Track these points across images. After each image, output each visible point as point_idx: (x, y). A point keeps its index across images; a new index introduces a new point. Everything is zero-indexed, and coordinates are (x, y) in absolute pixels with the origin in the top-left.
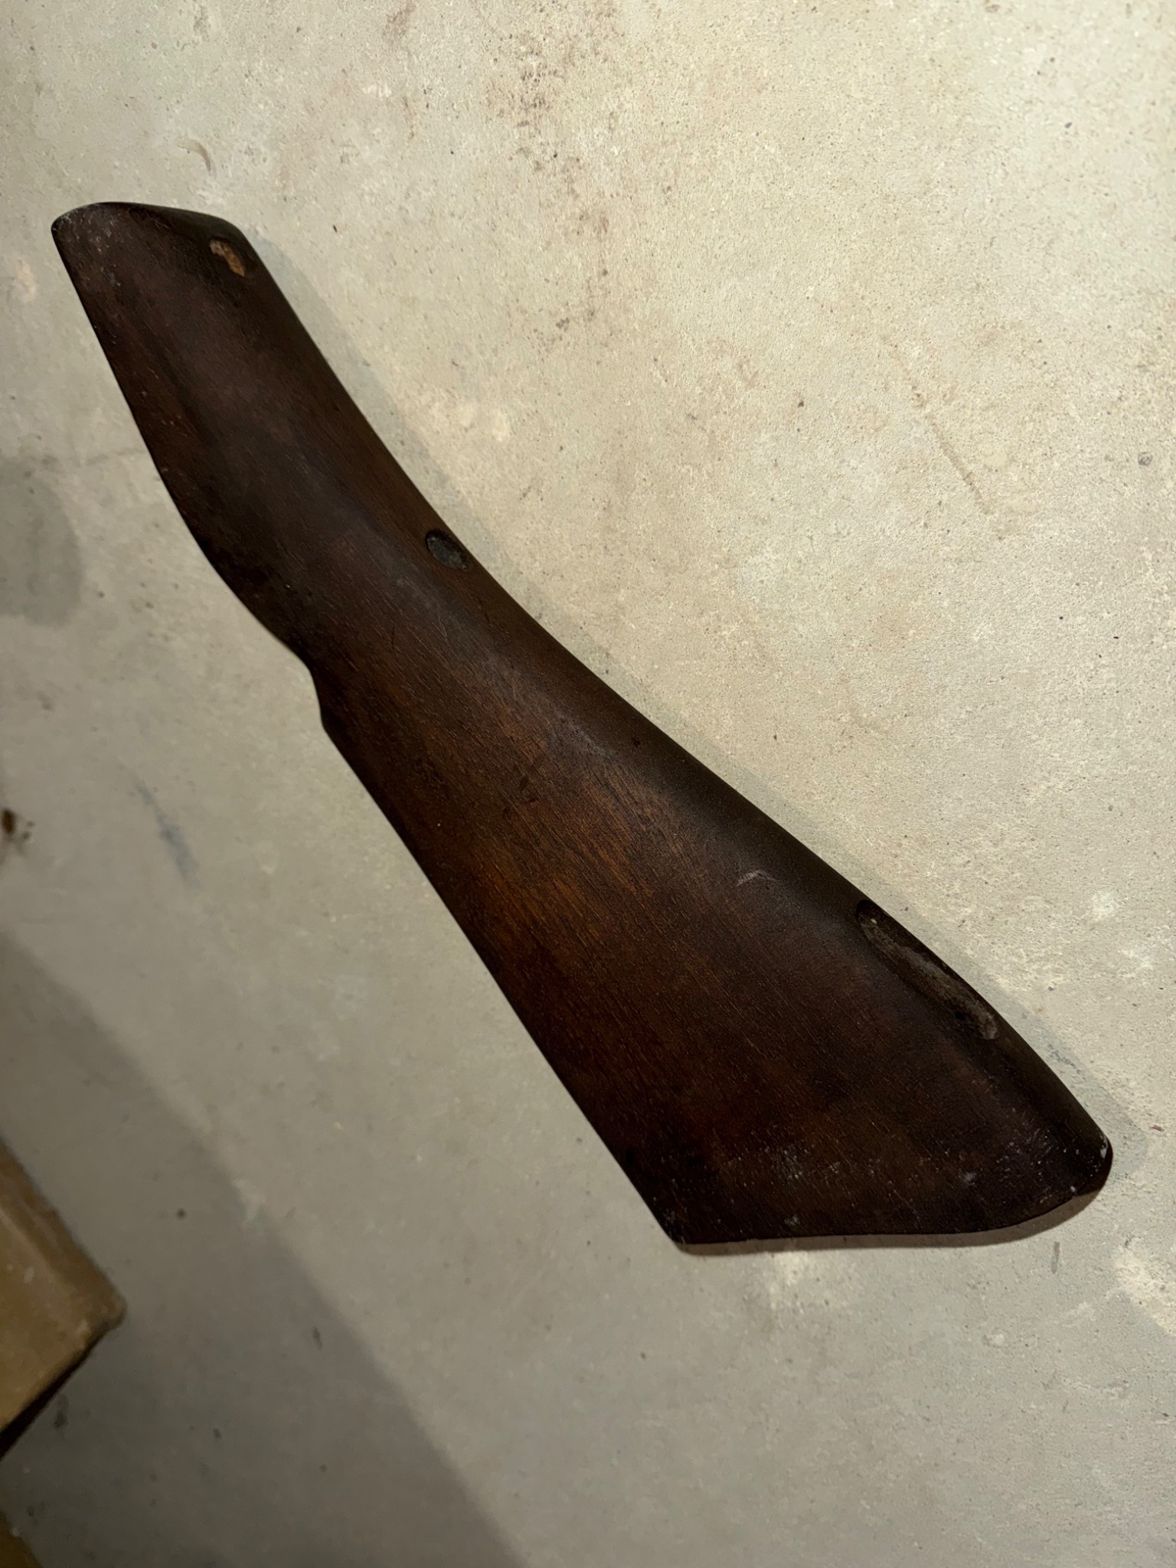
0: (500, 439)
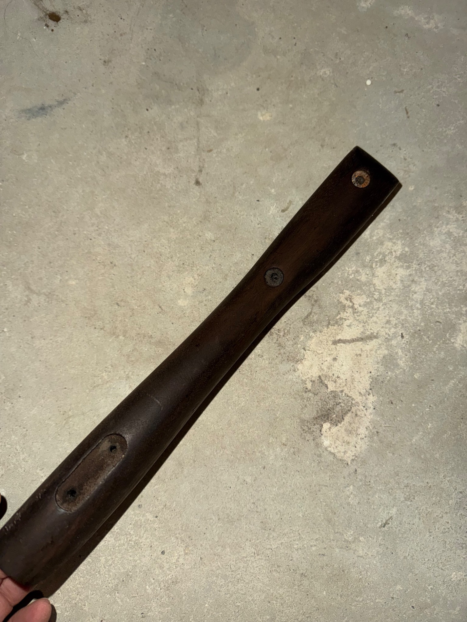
0: (179, 301)
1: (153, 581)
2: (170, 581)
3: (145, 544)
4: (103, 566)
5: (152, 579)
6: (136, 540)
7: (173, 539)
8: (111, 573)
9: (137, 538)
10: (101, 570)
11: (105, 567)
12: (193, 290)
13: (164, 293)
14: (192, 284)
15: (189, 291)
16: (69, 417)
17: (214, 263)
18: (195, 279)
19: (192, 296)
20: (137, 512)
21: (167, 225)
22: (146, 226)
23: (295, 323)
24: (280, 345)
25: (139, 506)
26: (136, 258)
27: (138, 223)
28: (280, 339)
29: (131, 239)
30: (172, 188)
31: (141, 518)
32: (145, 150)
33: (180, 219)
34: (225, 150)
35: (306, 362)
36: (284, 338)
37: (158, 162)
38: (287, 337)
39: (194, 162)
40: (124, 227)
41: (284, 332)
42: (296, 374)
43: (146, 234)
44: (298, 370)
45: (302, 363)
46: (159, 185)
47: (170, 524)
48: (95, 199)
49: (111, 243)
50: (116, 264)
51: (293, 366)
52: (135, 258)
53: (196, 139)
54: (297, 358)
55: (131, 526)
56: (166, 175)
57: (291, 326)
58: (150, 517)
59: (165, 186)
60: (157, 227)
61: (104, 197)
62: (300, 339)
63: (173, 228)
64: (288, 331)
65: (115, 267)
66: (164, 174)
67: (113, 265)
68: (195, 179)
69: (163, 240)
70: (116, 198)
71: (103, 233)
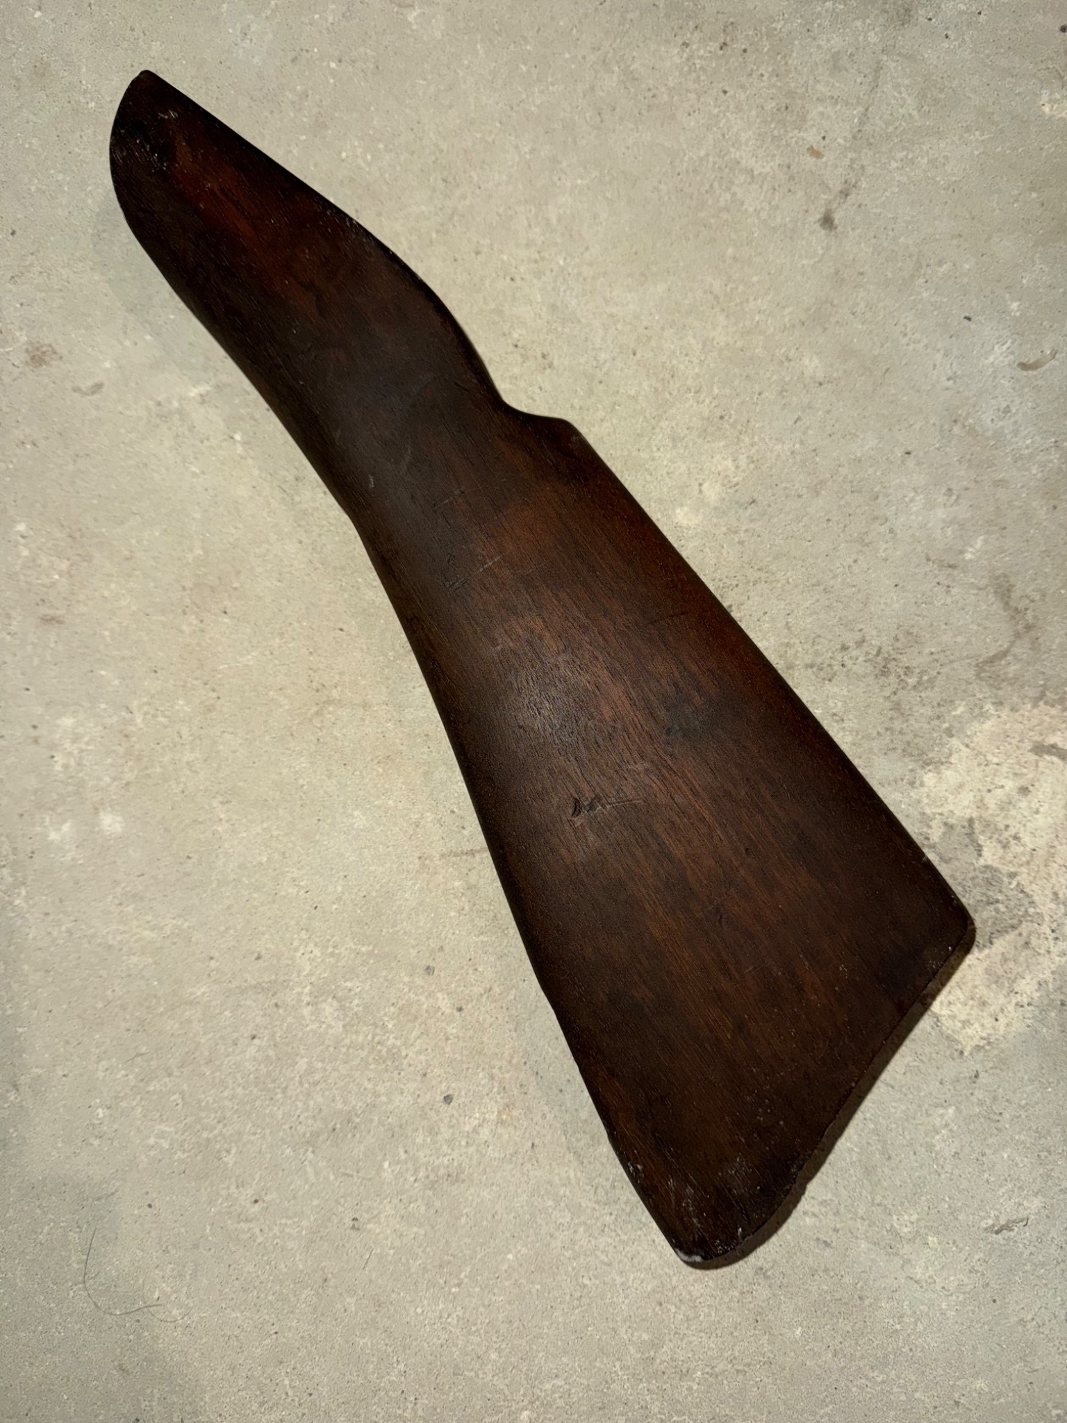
1: (403, 1156)
2: (442, 1171)
3: (412, 1062)
4: (297, 1079)
5: (401, 1151)
6: (394, 1046)
7: (481, 1075)
8: (311, 1103)
9: (398, 1043)
10: (291, 1087)
11: (301, 1083)
12: (724, 495)
13: (648, 478)
14: (727, 476)
15: (712, 492)
16: (329, 702)
17: (802, 443)
18: (737, 467)
19: (716, 509)
20: (419, 981)
21: (715, 303)
22: (661, 288)
23: (955, 665)
24: (897, 707)
25: (428, 968)
26: (608, 364)
27: (642, 274)
28: (901, 693)
29: (614, 310)
30: (757, 212)
31: (423, 999)
32: (722, 94)
33: (751, 298)
34: (926, 160)
35: (948, 773)
36: (913, 693)
37: (743, 137)
38: (923, 695)
39: (836, 167)
40: (605, 274)
41: (921, 678)
42: (912, 794)
43: (653, 310)
44: (922, 785)
45: (939, 773)
46: (728, 196)
47: (485, 1039)
48: (555, 179)
49: (559, 304)
50: (555, 363)
51: (912, 770)
52: (605, 362)
53: (861, 109)
54: (931, 755)
55: (392, 1009)
56: (753, 176)
57: (944, 670)
58: (444, 1003)
59: (742, 204)
60: (686, 302)
61: (579, 182)
62: (955, 709)
63: (727, 317)
64: (931, 681)
65: (548, 371)
66: (750, 172)
67: (546, 362)
68: (823, 210)
69: (692, 341)
70: (609, 195)
71: (548, 273)
